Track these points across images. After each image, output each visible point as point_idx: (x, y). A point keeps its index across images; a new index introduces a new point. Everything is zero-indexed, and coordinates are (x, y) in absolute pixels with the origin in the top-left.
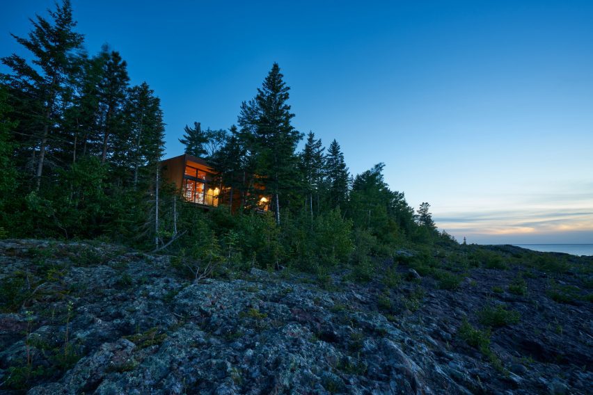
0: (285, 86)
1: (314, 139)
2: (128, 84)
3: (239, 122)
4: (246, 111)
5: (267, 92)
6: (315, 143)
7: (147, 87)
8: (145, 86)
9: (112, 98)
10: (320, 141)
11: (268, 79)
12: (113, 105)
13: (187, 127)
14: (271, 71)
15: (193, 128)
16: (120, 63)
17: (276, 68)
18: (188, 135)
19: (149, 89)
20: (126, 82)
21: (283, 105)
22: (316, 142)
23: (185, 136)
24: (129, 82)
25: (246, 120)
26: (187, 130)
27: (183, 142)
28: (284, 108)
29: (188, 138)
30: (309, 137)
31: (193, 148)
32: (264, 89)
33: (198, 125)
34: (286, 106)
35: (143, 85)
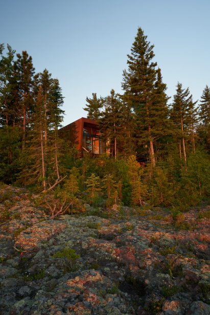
0: (150, 46)
1: (182, 89)
2: (34, 73)
3: (122, 87)
4: (126, 78)
5: (136, 56)
6: (183, 92)
7: (47, 72)
8: (46, 72)
9: (25, 86)
10: (188, 90)
11: (135, 44)
12: (27, 90)
13: (87, 98)
14: (137, 36)
15: (91, 98)
16: (28, 58)
17: (140, 32)
18: (88, 104)
19: (48, 74)
20: (33, 72)
21: (150, 64)
22: (185, 91)
23: (87, 105)
24: (35, 71)
25: (127, 84)
26: (88, 100)
27: (86, 109)
28: (151, 66)
29: (89, 106)
30: (177, 88)
31: (93, 113)
32: (132, 54)
33: (95, 95)
34: (152, 63)
35: (44, 72)
